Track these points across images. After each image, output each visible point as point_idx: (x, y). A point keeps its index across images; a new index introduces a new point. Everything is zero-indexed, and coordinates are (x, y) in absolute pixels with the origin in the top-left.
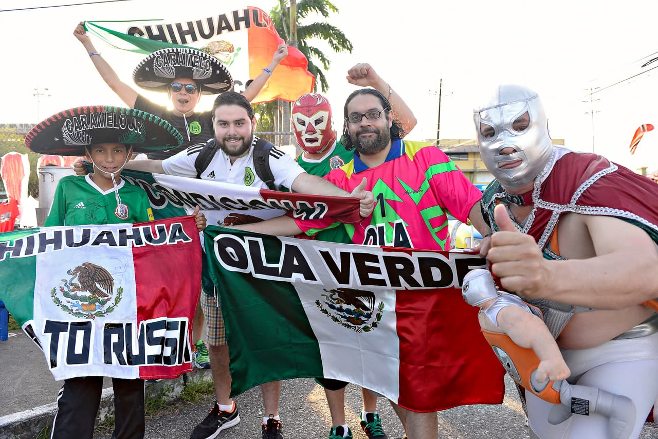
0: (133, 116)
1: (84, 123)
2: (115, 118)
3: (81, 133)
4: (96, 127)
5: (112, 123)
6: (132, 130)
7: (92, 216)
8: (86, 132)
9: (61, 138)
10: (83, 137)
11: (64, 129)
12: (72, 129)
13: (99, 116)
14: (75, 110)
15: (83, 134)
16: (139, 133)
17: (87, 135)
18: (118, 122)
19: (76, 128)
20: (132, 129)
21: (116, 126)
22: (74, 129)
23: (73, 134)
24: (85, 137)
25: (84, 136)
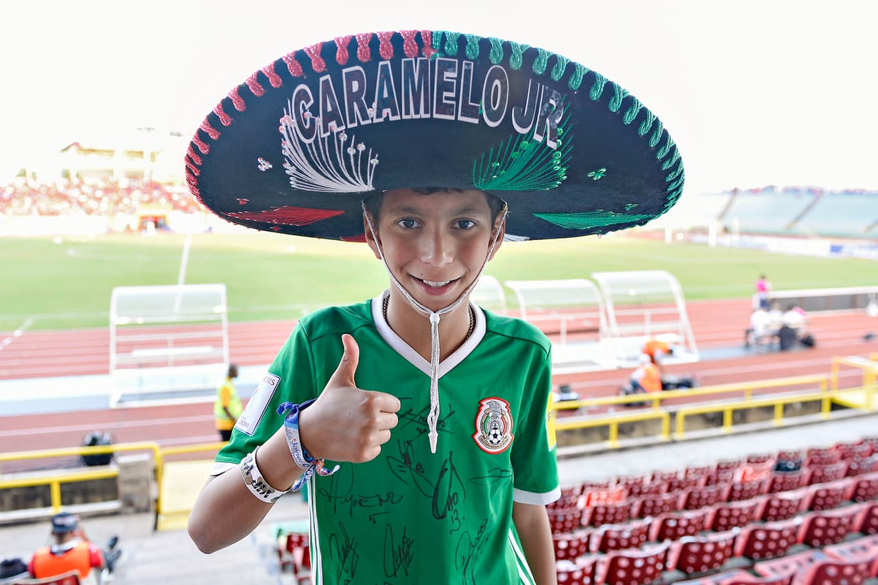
0: (535, 76)
1: (354, 97)
2: (467, 79)
3: (344, 138)
4: (394, 113)
5: (456, 99)
6: (525, 131)
7: (407, 462)
8: (359, 134)
9: (278, 159)
10: (347, 156)
11: (288, 122)
12: (312, 121)
13: (410, 73)
14: (328, 50)
15: (347, 144)
16: (551, 144)
17: (362, 147)
18: (477, 99)
19: (328, 118)
20: (524, 126)
21: (468, 111)
22: (319, 121)
23: (316, 141)
24: (356, 156)
25: (351, 151)
